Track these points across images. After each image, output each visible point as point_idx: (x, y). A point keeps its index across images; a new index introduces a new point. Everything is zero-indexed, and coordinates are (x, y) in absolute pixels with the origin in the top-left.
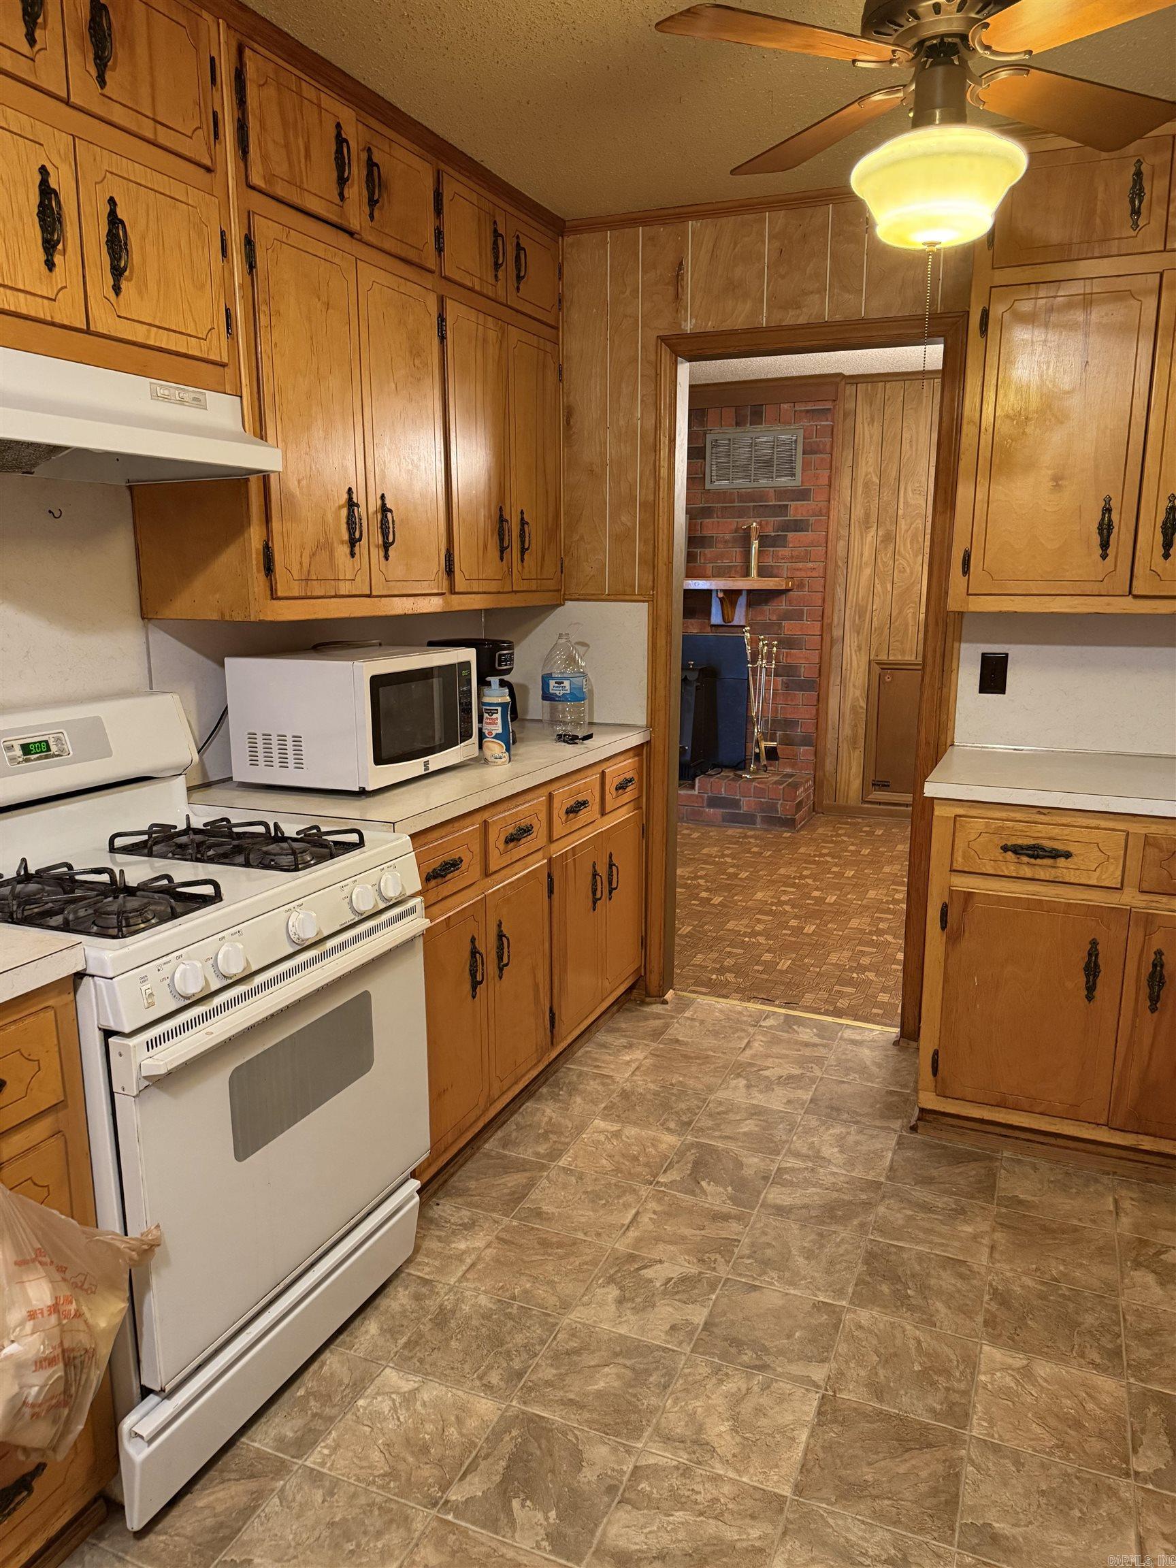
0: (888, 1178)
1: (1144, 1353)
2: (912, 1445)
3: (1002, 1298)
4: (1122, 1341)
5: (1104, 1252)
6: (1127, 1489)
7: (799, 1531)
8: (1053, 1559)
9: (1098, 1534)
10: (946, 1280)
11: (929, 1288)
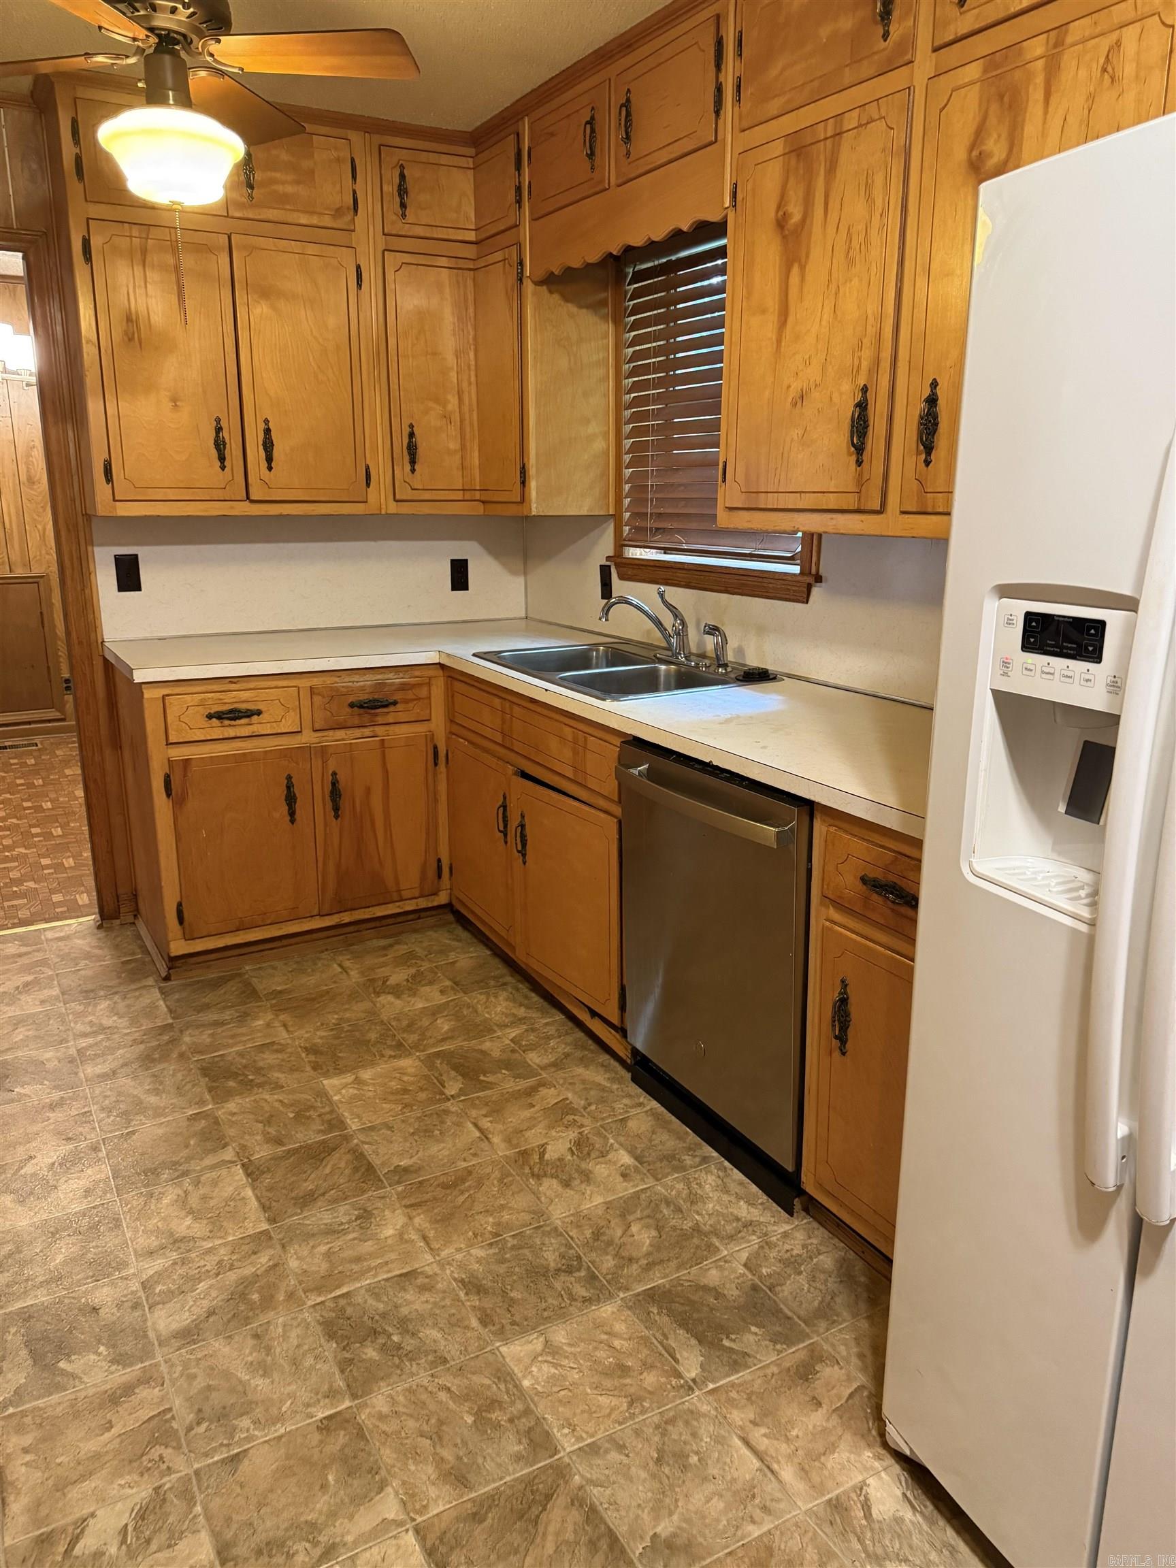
0: (173, 1018)
1: (413, 1038)
2: (323, 1155)
3: (312, 1050)
4: (398, 1037)
5: (354, 996)
6: (452, 1106)
7: (292, 1240)
8: (441, 1160)
9: (455, 1135)
10: (270, 1058)
11: (262, 1068)
